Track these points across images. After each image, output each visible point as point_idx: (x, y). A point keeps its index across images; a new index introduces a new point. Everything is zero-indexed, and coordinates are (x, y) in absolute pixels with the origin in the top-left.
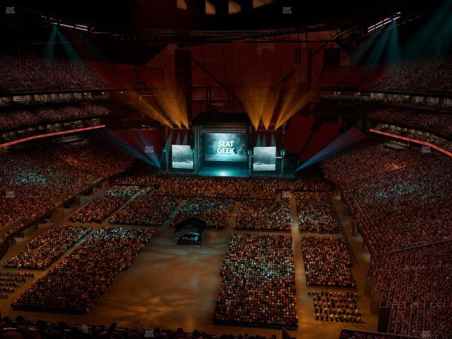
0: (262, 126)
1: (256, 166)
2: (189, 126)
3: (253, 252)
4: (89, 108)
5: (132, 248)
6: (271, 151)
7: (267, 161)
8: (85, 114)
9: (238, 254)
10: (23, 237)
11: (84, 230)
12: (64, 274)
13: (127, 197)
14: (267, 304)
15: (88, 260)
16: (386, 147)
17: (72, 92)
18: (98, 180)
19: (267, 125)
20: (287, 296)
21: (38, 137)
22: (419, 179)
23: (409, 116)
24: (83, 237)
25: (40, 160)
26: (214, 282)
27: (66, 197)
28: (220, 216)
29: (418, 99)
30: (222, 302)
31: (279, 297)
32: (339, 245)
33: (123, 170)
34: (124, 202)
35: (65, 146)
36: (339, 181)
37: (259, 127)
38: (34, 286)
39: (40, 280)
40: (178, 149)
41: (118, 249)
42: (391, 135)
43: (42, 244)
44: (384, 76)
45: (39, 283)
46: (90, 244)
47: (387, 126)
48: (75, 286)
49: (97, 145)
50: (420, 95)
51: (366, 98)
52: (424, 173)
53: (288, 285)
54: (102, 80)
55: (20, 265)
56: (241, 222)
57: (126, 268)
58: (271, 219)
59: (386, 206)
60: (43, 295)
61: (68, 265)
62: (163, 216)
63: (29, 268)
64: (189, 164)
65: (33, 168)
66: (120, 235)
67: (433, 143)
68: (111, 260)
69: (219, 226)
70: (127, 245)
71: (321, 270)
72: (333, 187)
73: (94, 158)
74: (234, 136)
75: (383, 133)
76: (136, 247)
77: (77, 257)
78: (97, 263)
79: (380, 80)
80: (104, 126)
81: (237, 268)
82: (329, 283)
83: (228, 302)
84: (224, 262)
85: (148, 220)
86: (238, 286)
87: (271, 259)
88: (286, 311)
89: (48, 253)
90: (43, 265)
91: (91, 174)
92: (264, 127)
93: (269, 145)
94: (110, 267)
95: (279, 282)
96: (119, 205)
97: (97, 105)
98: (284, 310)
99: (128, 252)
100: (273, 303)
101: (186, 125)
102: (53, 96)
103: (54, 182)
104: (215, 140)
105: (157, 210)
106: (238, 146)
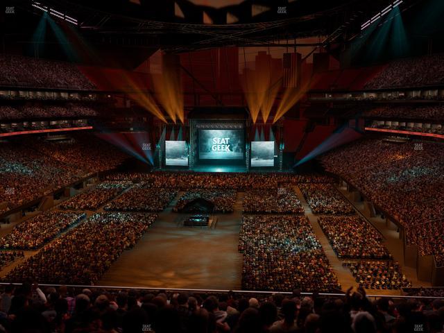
0: (260, 120)
1: (254, 162)
2: (185, 121)
3: (270, 230)
4: (76, 109)
5: (135, 229)
6: (269, 146)
7: (265, 156)
8: (72, 114)
9: (254, 233)
10: (8, 223)
11: (78, 215)
12: (60, 252)
13: (121, 190)
14: (300, 273)
15: (86, 240)
16: (384, 142)
17: (59, 91)
18: (88, 174)
19: (265, 118)
20: (320, 266)
21: (23, 133)
22: (430, 163)
23: (406, 110)
24: (77, 221)
25: (25, 154)
26: (233, 257)
27: (55, 187)
28: (225, 203)
29: (414, 94)
30: (249, 273)
31: (311, 267)
32: (361, 223)
33: (114, 167)
34: (119, 193)
35: (51, 143)
36: (342, 173)
37: (257, 121)
38: (25, 263)
39: (31, 257)
40: (171, 145)
41: (119, 230)
42: (389, 131)
43: (32, 227)
44: (376, 76)
45: (31, 260)
46: (86, 226)
47: (383, 123)
48: (74, 262)
49: (85, 144)
50: (416, 89)
51: (359, 98)
52: (433, 159)
53: (318, 257)
54: (90, 82)
55: (7, 245)
56: (249, 206)
57: (131, 246)
58: (280, 204)
59: (403, 188)
60: (37, 271)
61: (63, 244)
62: (164, 203)
63: (18, 248)
64: (184, 161)
65: (18, 161)
66: (119, 219)
67: (436, 133)
68: (112, 239)
69: (226, 211)
70: (128, 227)
71: (349, 244)
72: (336, 179)
73: (82, 155)
74: (229, 132)
75: (379, 130)
76: (138, 228)
77: (73, 237)
78: (96, 242)
79: (372, 81)
80: (91, 127)
81: (256, 244)
82: (364, 255)
83: (256, 273)
84: (241, 239)
85: (147, 207)
86: (262, 260)
87: (292, 236)
88: (325, 280)
89: (39, 235)
90: (34, 244)
91: (80, 169)
92: (262, 121)
93: (267, 139)
94: (112, 245)
95: (307, 255)
96: (113, 195)
97: (84, 107)
98: (322, 278)
99: (131, 232)
100: (307, 273)
101: (182, 119)
102: (39, 94)
103: (42, 173)
104: (209, 137)
105: (156, 199)
106: (234, 142)
